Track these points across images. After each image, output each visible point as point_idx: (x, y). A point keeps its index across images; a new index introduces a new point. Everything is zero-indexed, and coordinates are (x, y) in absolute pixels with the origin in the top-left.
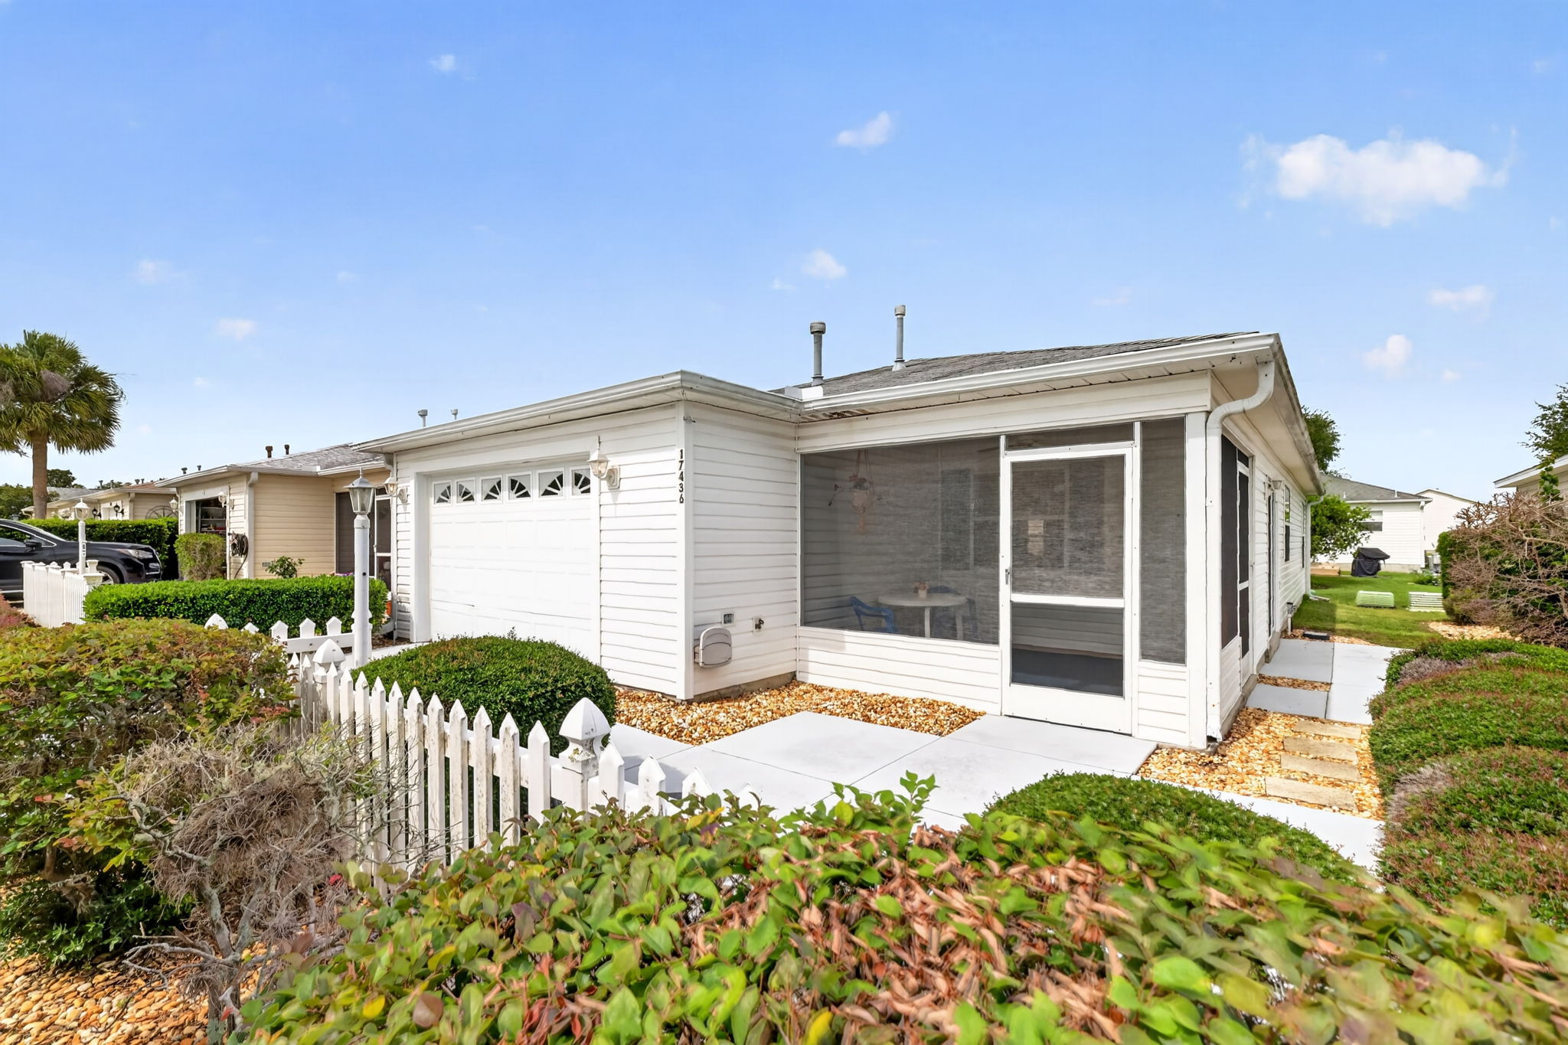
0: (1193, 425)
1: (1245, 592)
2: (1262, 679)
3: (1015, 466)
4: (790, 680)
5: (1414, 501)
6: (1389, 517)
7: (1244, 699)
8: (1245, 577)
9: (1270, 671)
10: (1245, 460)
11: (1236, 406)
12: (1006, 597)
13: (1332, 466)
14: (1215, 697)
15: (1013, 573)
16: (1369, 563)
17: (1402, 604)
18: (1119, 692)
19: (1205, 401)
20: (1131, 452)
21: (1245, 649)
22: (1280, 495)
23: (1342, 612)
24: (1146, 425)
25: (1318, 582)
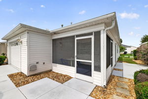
0: (102, 32)
1: (112, 58)
2: (114, 69)
3: (77, 40)
4: (51, 70)
5: (130, 47)
6: (127, 48)
7: (111, 73)
8: (112, 56)
9: (115, 68)
10: (112, 40)
11: (108, 28)
12: (76, 60)
13: (122, 43)
14: (105, 78)
15: (77, 56)
16: (125, 53)
17: (129, 57)
18: (91, 76)
19: (104, 28)
20: (92, 37)
21: (112, 66)
22: (117, 45)
23: (123, 58)
24: (95, 32)
25: (121, 55)
